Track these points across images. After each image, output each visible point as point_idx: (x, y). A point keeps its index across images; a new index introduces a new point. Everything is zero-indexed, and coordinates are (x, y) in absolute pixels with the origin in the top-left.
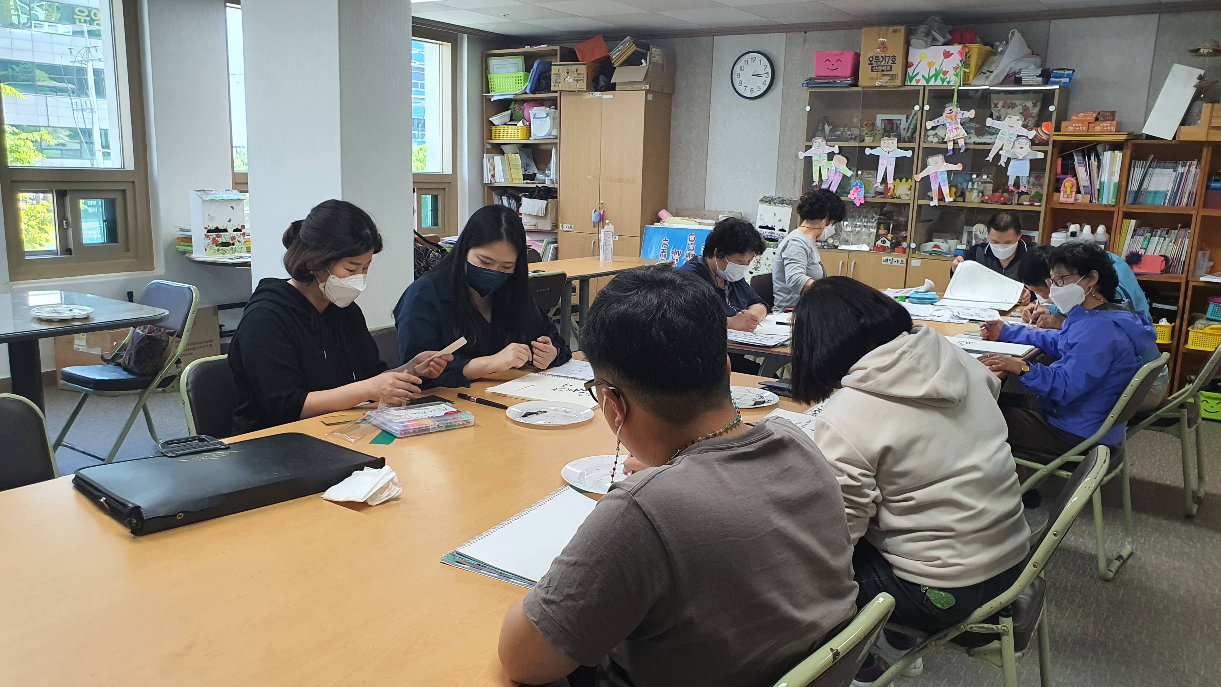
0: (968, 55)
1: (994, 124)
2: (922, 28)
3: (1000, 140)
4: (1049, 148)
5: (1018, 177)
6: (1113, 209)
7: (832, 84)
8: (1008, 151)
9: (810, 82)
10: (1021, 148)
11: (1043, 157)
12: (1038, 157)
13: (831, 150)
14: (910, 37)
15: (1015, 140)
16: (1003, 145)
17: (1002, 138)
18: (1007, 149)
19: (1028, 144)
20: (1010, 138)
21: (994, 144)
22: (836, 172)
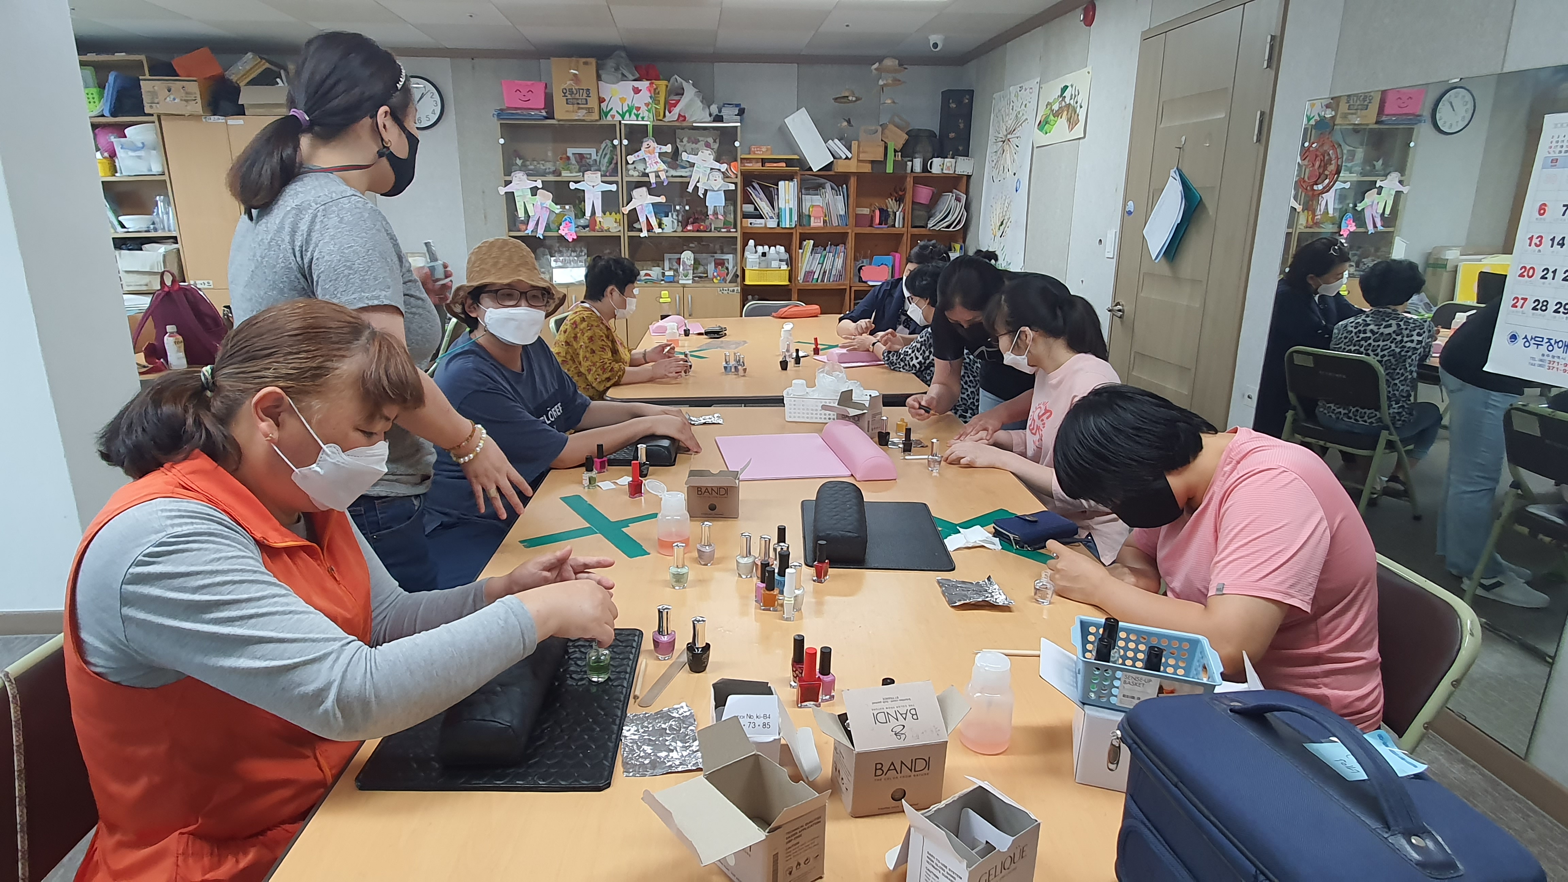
0: (657, 91)
1: (690, 158)
2: (611, 63)
3: (696, 173)
4: (739, 180)
5: (715, 207)
6: (792, 231)
7: (525, 115)
8: (704, 183)
9: (500, 114)
10: (715, 180)
11: (734, 188)
12: (730, 188)
13: (534, 184)
14: (600, 72)
15: (709, 173)
16: (700, 177)
17: (698, 171)
19: (721, 176)
20: (705, 171)
21: (691, 177)
22: (542, 208)
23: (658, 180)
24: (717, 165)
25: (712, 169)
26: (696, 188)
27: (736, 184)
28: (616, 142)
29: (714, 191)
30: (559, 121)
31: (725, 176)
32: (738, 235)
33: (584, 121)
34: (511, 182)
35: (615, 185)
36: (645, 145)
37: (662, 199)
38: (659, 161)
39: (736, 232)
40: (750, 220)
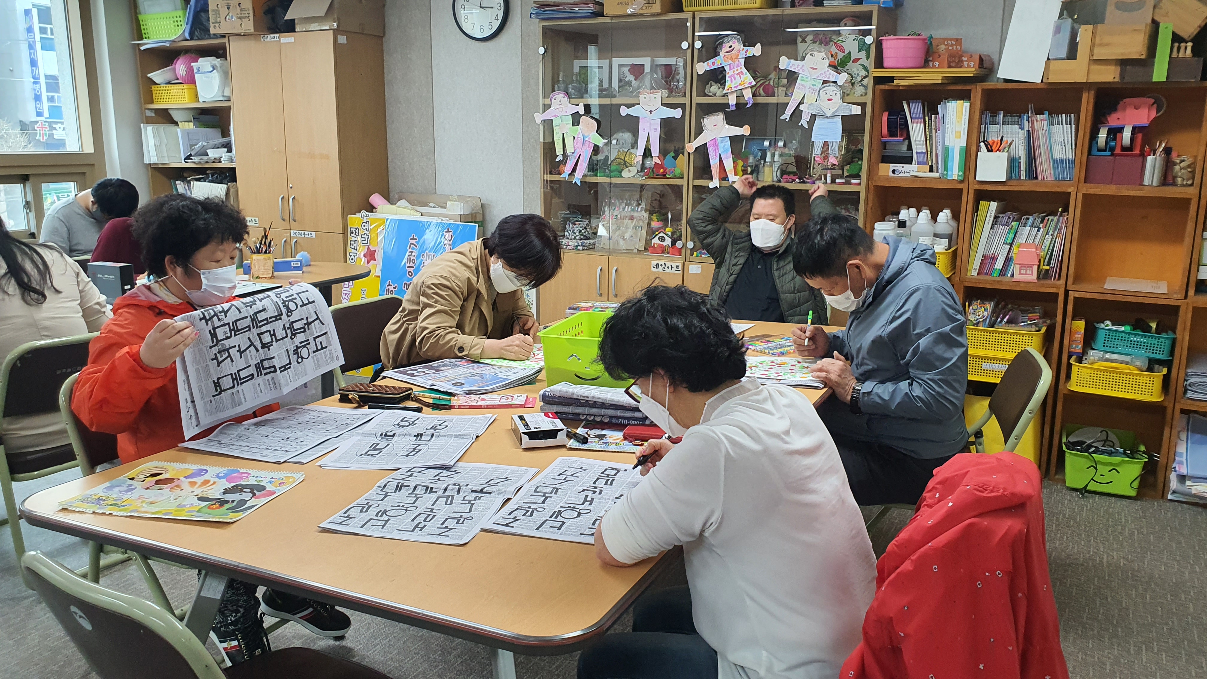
1: (791, 65)
3: (799, 88)
4: (868, 99)
5: (826, 143)
6: (959, 186)
8: (811, 104)
9: (541, 13)
10: (829, 100)
11: (860, 113)
12: (853, 113)
13: (576, 109)
15: (820, 89)
16: (804, 96)
17: (802, 85)
19: (838, 93)
20: (813, 85)
21: (790, 95)
22: (584, 141)
23: (742, 101)
24: (832, 75)
25: (825, 82)
26: (797, 113)
27: (863, 106)
28: (685, 45)
29: (827, 117)
30: (612, 17)
31: (846, 93)
32: (862, 189)
33: (642, 15)
34: (549, 106)
35: (680, 109)
36: (725, 48)
37: (745, 131)
38: (745, 71)
40: (892, 166)
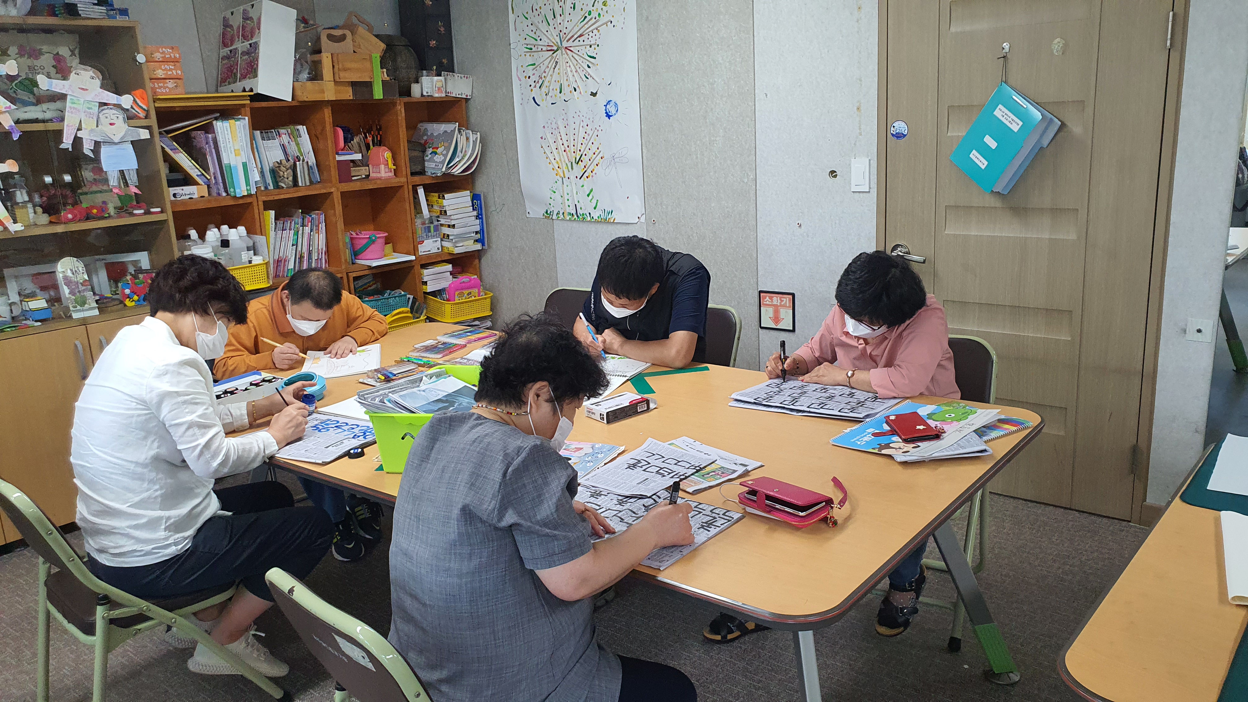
1: (54, 85)
3: (72, 113)
4: (153, 121)
5: (122, 172)
6: (249, 200)
8: (92, 130)
10: (111, 124)
11: (149, 137)
12: (142, 138)
15: (99, 113)
16: (81, 121)
17: (74, 108)
18: (89, 128)
19: (121, 117)
20: (89, 108)
21: (62, 119)
24: (108, 97)
25: (102, 104)
26: (77, 141)
27: (150, 128)
29: (113, 143)
31: (130, 117)
37: (10, 166)
39: (162, 212)
